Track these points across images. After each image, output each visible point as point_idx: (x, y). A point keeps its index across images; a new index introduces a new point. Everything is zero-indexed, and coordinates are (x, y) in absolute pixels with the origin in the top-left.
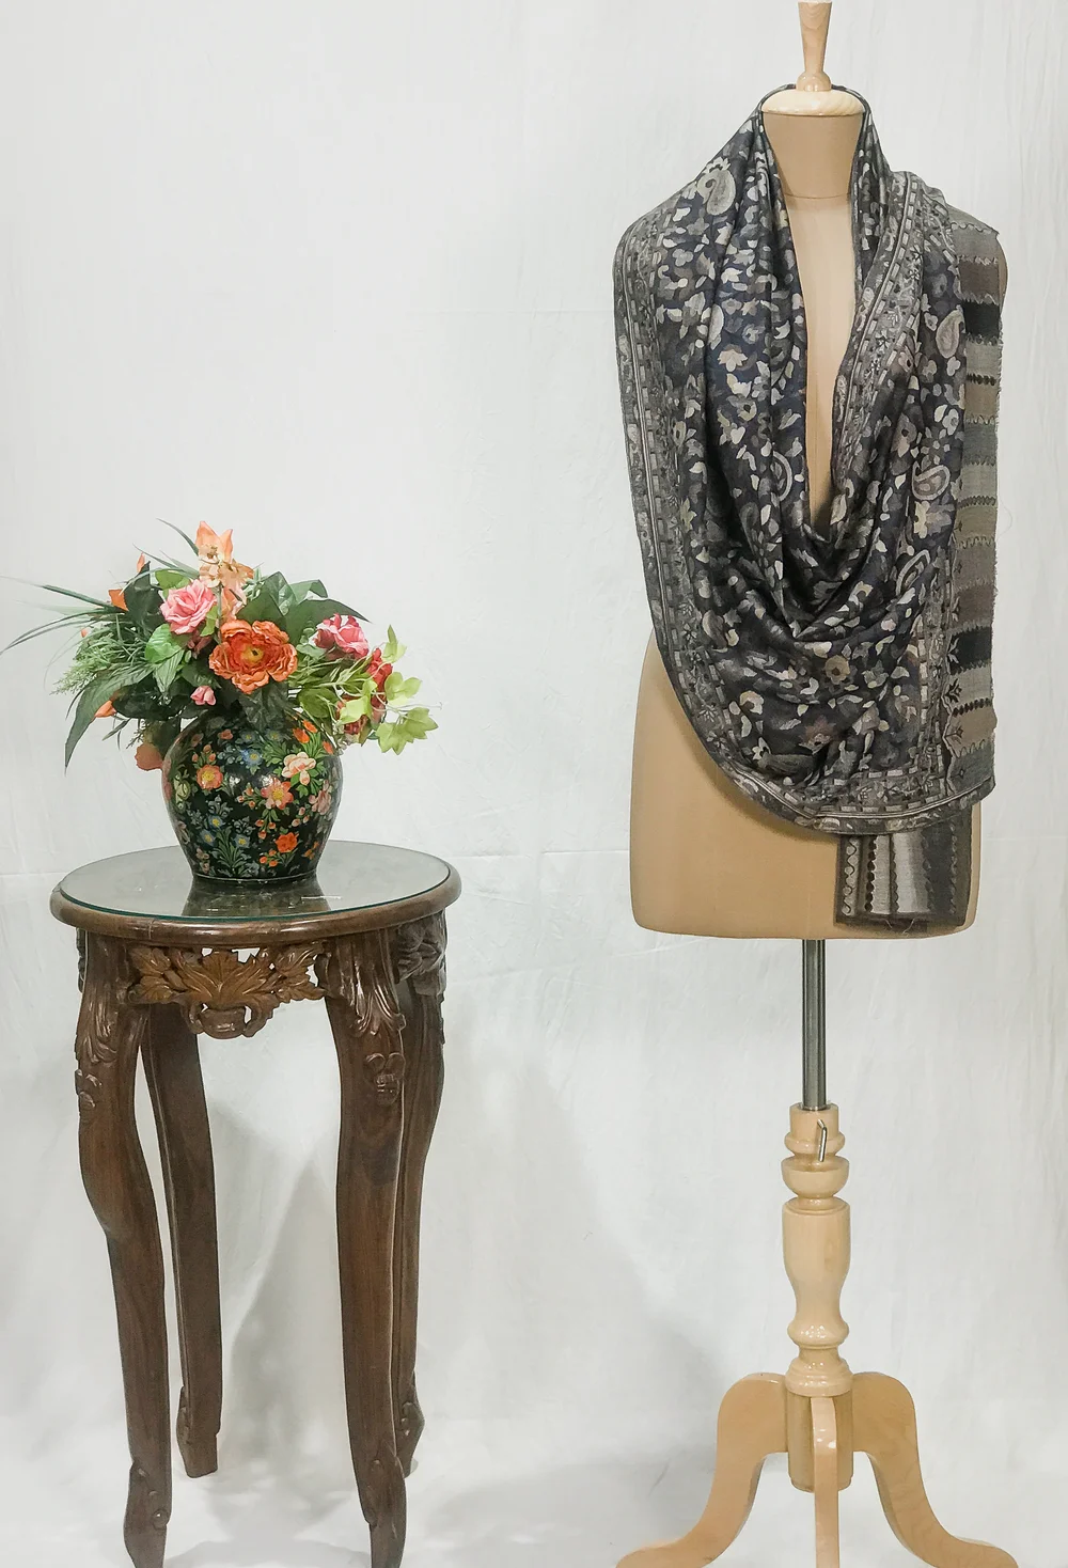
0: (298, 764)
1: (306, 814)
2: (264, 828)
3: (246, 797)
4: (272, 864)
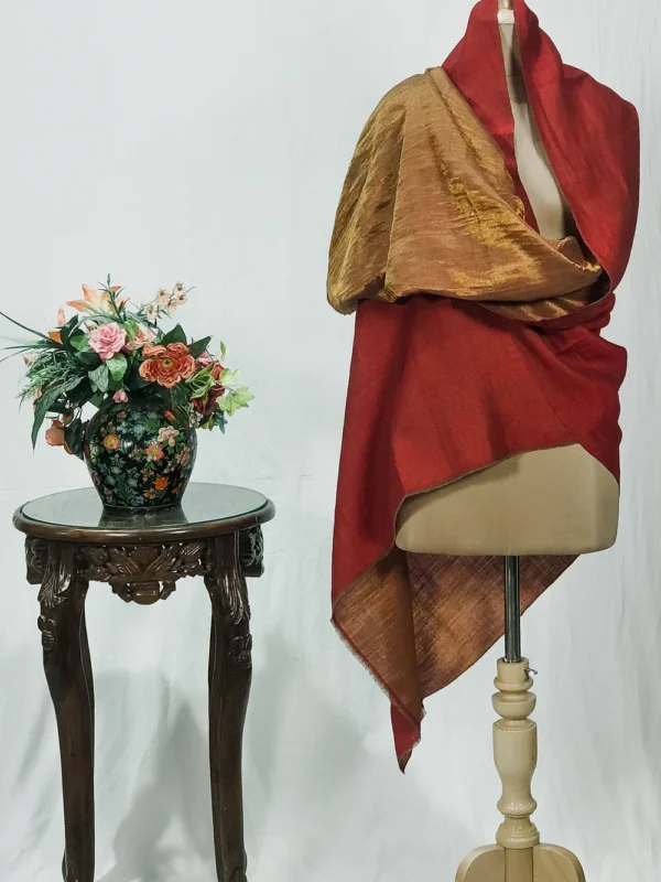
0: (167, 433)
1: (173, 464)
2: (147, 474)
3: (135, 454)
4: (152, 497)
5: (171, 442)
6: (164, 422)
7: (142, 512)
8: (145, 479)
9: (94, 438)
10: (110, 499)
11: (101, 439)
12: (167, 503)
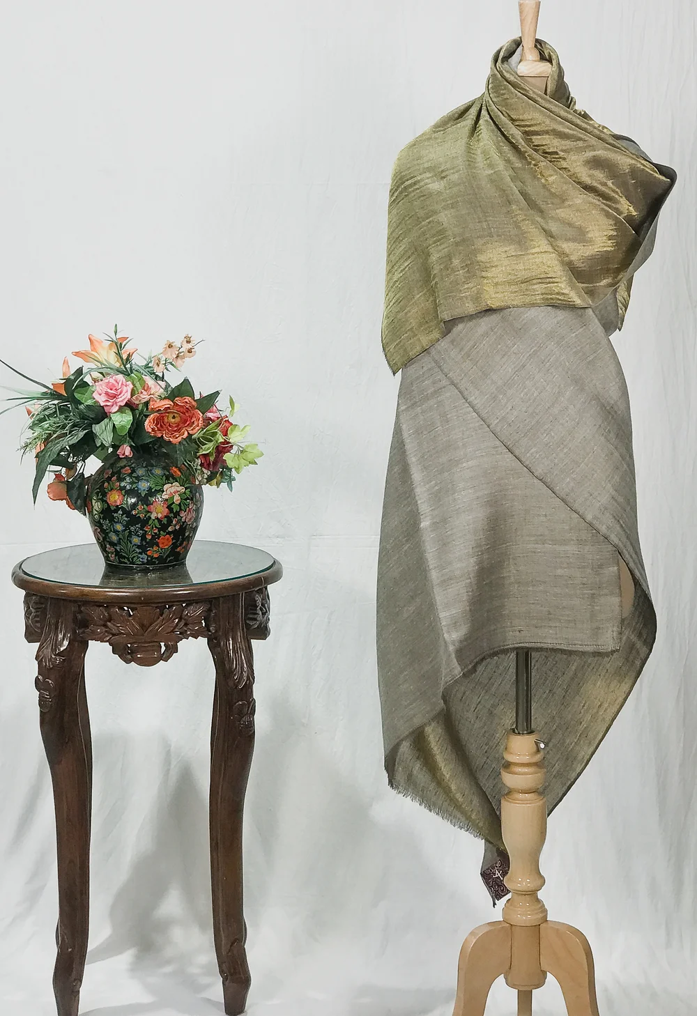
0: (173, 490)
1: (178, 523)
2: (150, 532)
3: (139, 511)
4: (155, 556)
5: (177, 499)
6: (169, 478)
7: (146, 571)
8: (149, 537)
9: (97, 493)
10: (112, 557)
11: (104, 494)
12: (170, 562)
